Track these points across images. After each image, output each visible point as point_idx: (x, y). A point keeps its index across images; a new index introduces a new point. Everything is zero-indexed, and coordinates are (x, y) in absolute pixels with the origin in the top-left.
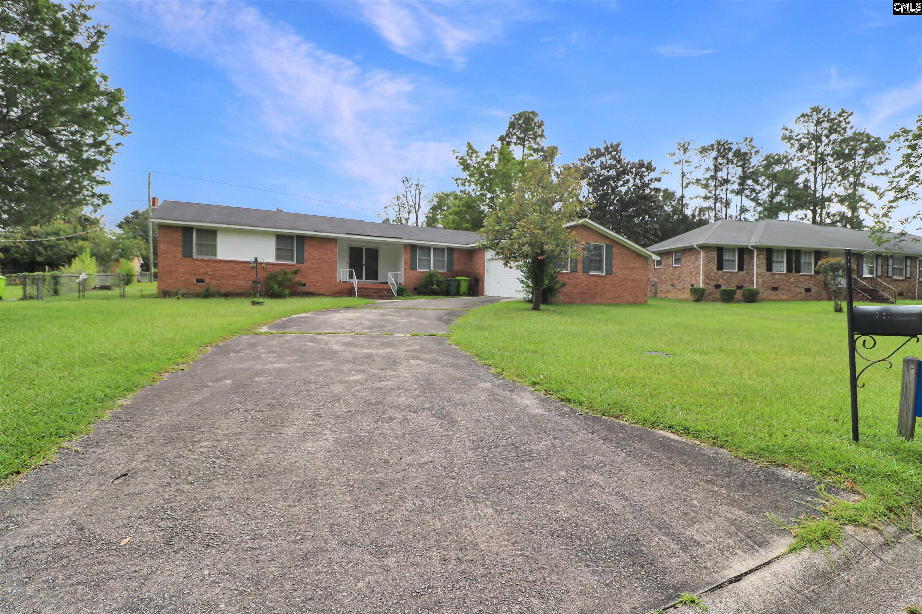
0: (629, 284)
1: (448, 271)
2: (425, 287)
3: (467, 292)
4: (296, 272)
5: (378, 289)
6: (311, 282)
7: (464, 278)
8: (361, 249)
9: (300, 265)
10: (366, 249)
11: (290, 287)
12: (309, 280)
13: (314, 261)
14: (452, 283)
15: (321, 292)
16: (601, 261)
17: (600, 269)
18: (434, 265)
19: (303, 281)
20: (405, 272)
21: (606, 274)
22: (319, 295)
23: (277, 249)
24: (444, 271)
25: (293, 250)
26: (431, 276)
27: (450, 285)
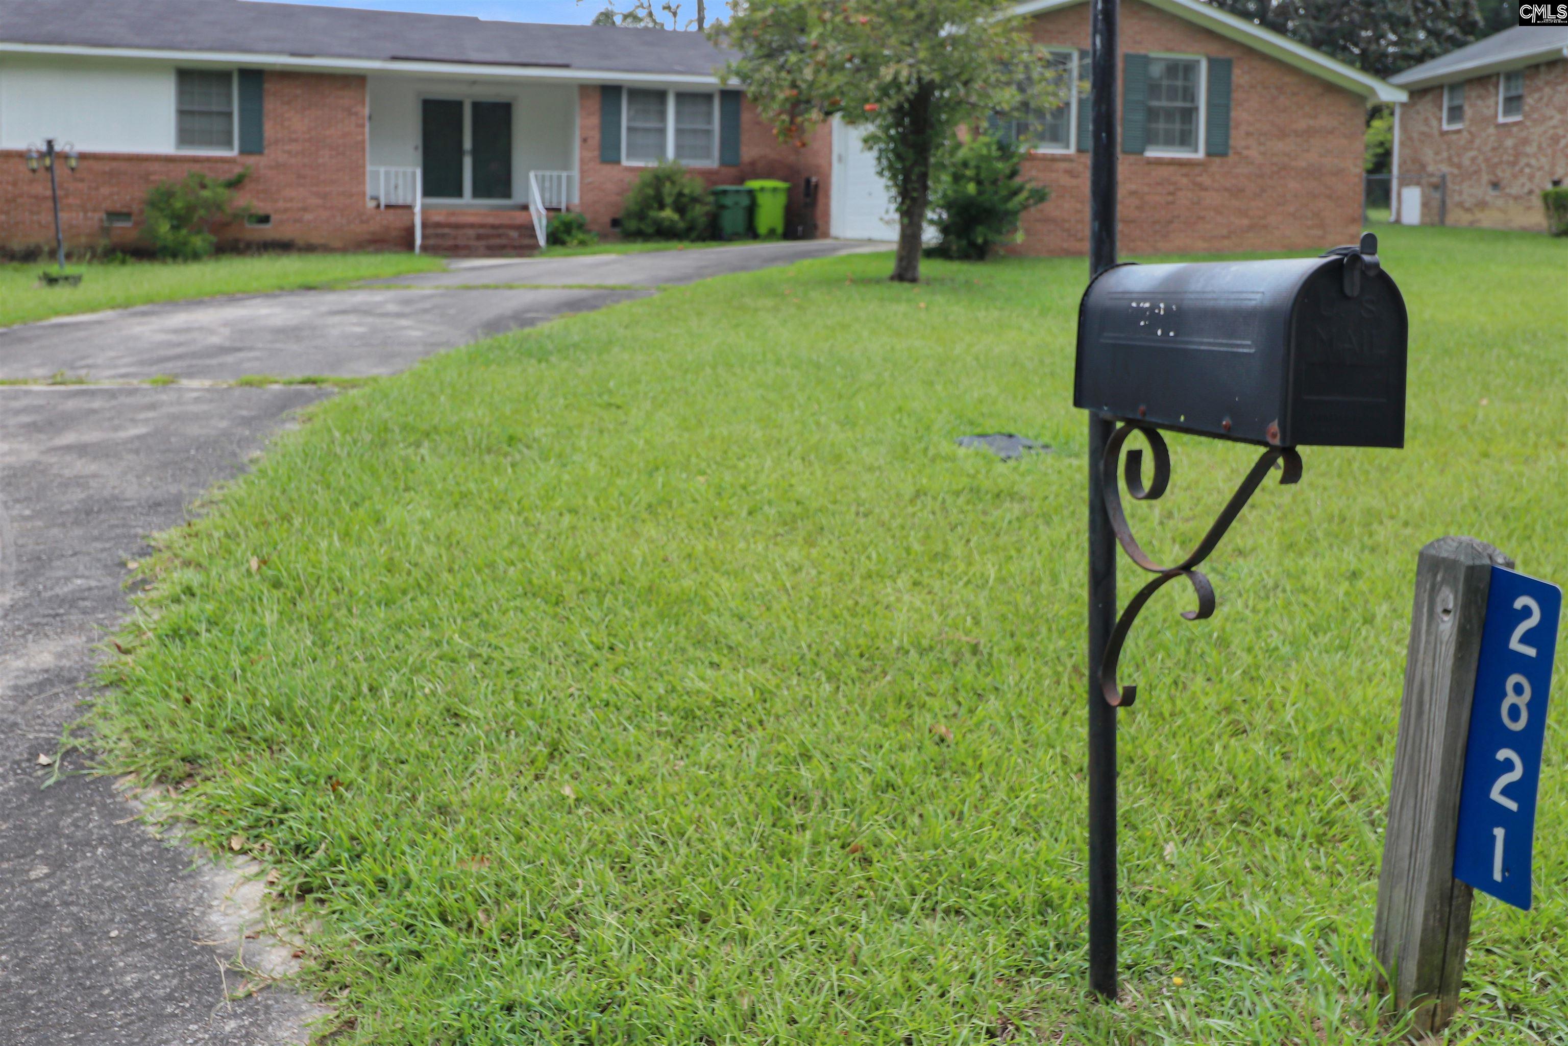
0: (1293, 185)
1: (723, 163)
2: (641, 216)
3: (780, 229)
4: (235, 184)
5: (493, 227)
6: (286, 210)
7: (769, 184)
8: (459, 105)
9: (251, 160)
10: (476, 106)
11: (218, 227)
12: (281, 204)
13: (294, 147)
14: (728, 201)
15: (315, 240)
16: (1189, 114)
17: (1186, 139)
18: (679, 147)
19: (260, 206)
20: (582, 172)
21: (1209, 154)
22: (309, 249)
23: (182, 113)
24: (712, 163)
25: (229, 115)
26: (659, 180)
27: (723, 207)
